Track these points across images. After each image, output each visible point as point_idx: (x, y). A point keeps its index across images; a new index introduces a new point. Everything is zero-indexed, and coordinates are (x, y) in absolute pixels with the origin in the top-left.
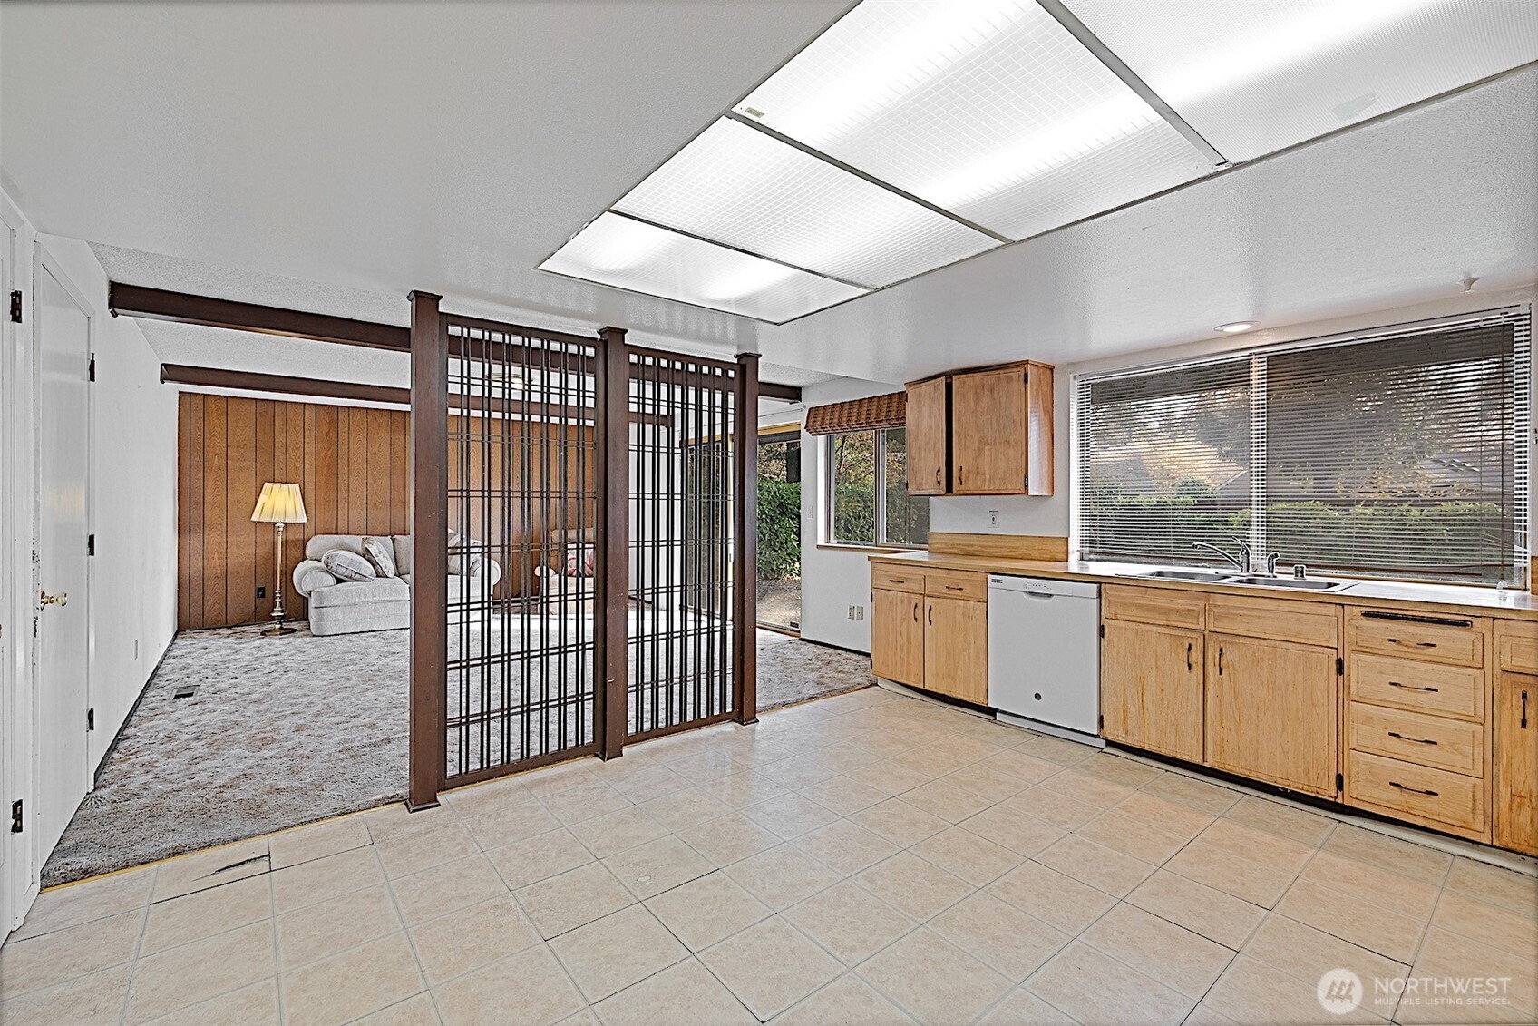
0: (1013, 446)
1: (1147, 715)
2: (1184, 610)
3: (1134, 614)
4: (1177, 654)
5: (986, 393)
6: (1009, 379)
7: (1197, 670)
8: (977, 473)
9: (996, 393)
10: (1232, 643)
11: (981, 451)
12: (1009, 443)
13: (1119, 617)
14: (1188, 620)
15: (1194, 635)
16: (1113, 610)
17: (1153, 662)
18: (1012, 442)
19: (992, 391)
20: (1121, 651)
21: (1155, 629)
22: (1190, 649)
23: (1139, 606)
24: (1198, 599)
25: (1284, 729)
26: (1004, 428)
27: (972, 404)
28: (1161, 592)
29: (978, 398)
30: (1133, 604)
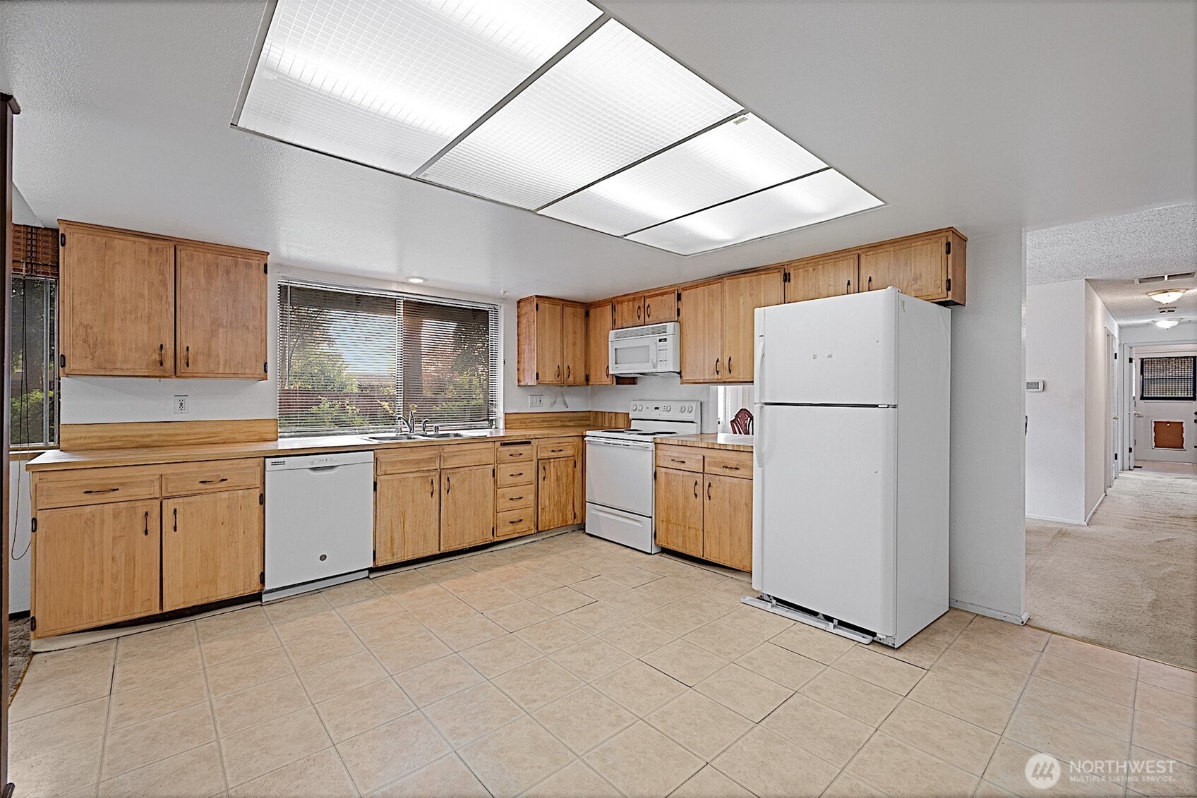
0: (252, 331)
1: (406, 536)
2: (428, 459)
3: (399, 469)
4: (425, 488)
5: (220, 273)
6: (248, 266)
7: (436, 495)
8: (209, 355)
9: (232, 277)
10: (453, 473)
11: (213, 334)
12: (248, 328)
13: (387, 472)
14: (431, 465)
15: (434, 474)
16: (383, 468)
17: (411, 498)
18: (251, 327)
19: (227, 272)
20: (390, 497)
21: (412, 475)
22: (432, 483)
23: (401, 462)
24: (434, 450)
25: (474, 514)
26: (242, 312)
27: (203, 281)
28: (414, 449)
29: (210, 277)
30: (396, 461)
